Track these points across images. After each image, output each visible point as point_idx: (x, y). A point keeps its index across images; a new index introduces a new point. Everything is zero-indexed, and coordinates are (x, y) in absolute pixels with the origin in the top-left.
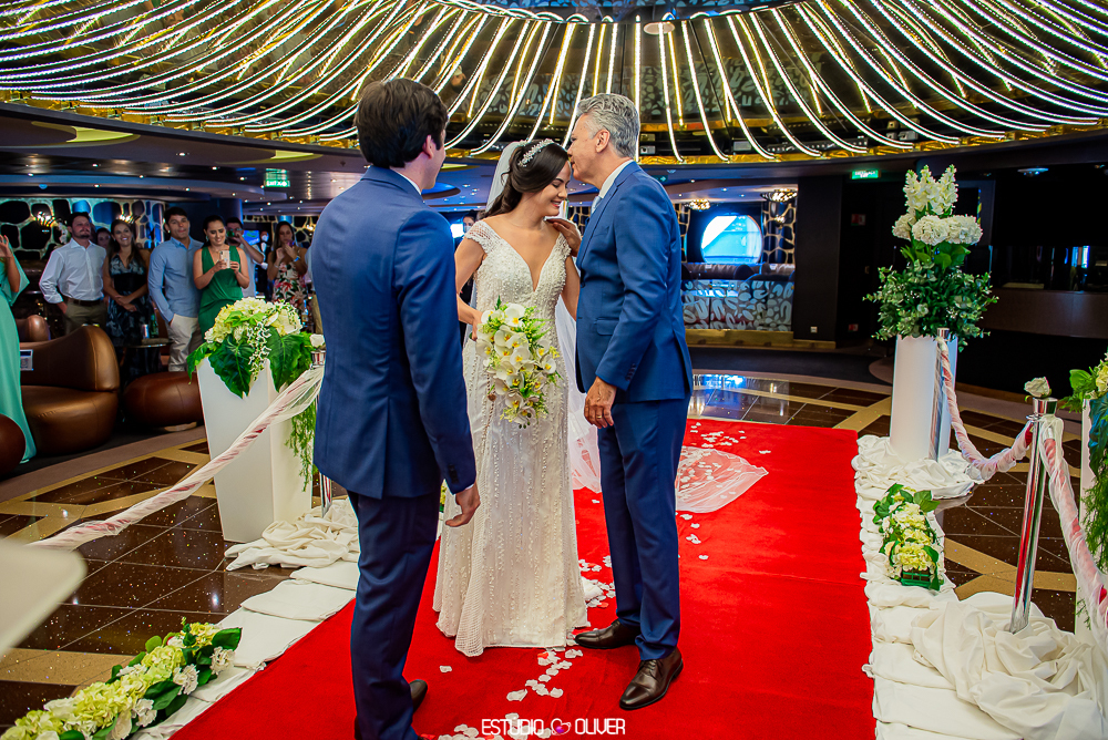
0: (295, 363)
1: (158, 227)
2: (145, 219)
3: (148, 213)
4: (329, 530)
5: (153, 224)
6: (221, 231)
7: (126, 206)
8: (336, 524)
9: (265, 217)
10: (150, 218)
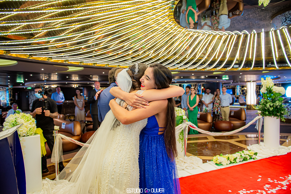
0: (180, 122)
1: (200, 90)
2: (197, 88)
3: (198, 86)
4: (183, 162)
5: (199, 89)
6: (193, 90)
7: (193, 85)
8: (185, 161)
9: (234, 86)
10: (199, 88)
